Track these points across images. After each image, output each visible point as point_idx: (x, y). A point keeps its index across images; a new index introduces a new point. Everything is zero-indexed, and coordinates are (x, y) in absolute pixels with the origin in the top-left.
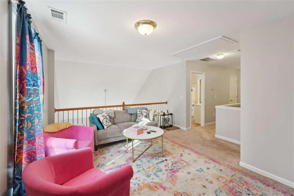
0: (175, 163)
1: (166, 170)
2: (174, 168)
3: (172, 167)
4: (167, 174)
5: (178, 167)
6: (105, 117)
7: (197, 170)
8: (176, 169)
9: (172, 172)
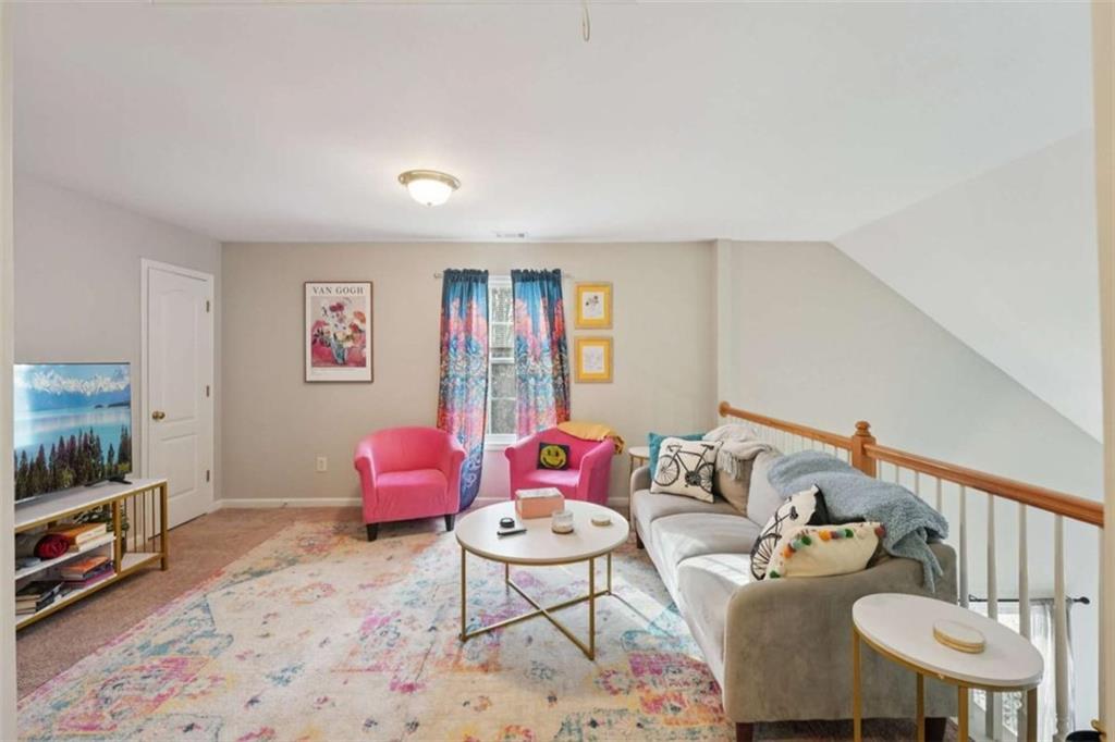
0: (391, 642)
1: (398, 613)
2: (383, 629)
3: (393, 629)
5: (371, 638)
7: (300, 667)
8: (374, 632)
9: (376, 618)
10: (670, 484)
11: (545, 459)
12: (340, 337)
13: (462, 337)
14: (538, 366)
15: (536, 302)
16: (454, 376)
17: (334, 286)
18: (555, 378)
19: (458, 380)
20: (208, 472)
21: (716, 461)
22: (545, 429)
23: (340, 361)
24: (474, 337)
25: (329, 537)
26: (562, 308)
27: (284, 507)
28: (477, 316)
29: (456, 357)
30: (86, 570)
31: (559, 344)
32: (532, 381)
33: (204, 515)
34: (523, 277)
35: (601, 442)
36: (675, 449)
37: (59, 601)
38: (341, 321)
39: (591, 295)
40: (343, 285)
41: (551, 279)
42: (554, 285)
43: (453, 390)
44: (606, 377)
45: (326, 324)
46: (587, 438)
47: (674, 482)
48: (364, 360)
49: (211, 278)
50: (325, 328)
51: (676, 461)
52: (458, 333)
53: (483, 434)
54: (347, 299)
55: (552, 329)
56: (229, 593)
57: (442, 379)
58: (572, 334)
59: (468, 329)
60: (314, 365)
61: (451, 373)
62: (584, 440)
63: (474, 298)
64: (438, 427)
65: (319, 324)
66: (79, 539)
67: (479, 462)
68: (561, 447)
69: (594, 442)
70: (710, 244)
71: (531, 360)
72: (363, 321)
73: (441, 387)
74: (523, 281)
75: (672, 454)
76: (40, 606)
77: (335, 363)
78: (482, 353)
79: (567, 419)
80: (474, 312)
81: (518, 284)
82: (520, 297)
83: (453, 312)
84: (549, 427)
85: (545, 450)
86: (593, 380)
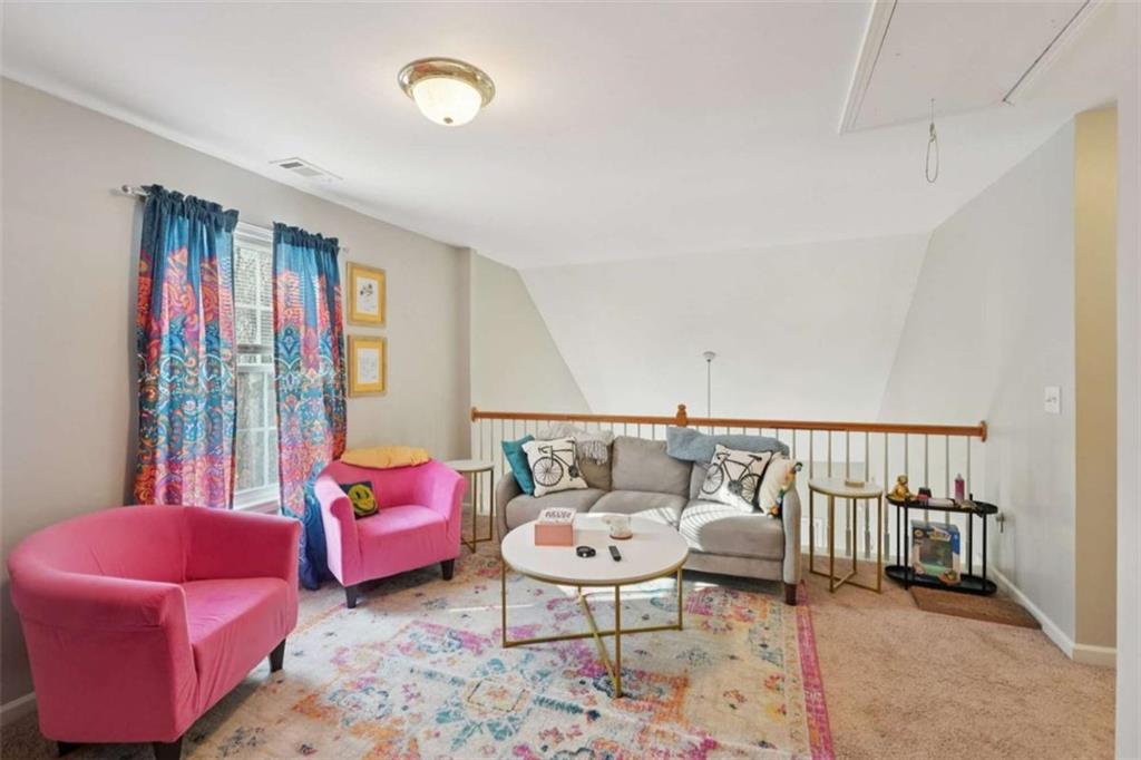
6: (549, 455)
11: (356, 504)
26: (340, 295)
31: (339, 344)
34: (289, 236)
39: (365, 281)
41: (327, 249)
42: (331, 260)
44: (380, 387)
47: (560, 480)
51: (556, 460)
58: (346, 331)
74: (293, 244)
79: (345, 448)
81: (283, 246)
86: (367, 392)
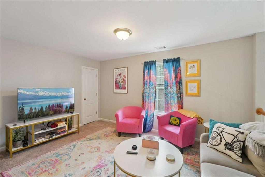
1: (106, 165)
2: (99, 170)
3: (101, 171)
4: (105, 162)
5: (94, 172)
8: (96, 170)
9: (101, 165)
10: (216, 146)
11: (171, 121)
12: (120, 82)
13: (148, 81)
14: (171, 90)
15: (171, 69)
16: (146, 93)
17: (119, 69)
18: (177, 94)
19: (147, 93)
20: (97, 112)
21: (245, 140)
22: (174, 111)
23: (120, 88)
24: (152, 81)
25: (111, 133)
26: (180, 70)
27: (110, 122)
28: (153, 74)
29: (147, 87)
30: (60, 131)
31: (179, 83)
32: (170, 95)
33: (96, 121)
34: (167, 61)
35: (192, 118)
36: (220, 129)
37: (54, 137)
38: (121, 78)
39: (192, 65)
40: (121, 69)
41: (177, 61)
42: (177, 63)
43: (146, 96)
44: (198, 94)
45: (118, 79)
46: (187, 116)
47: (218, 145)
48: (125, 87)
49: (97, 70)
50: (118, 80)
51: (220, 135)
52: (147, 80)
53: (154, 110)
54: (122, 72)
55: (176, 77)
56: (82, 143)
57: (143, 93)
58: (184, 79)
59: (150, 79)
60: (116, 89)
61: (145, 92)
62: (186, 117)
63: (152, 69)
64: (142, 107)
65: (116, 79)
66: (59, 125)
67: (153, 118)
68: (178, 118)
69: (190, 118)
70: (252, 37)
71: (169, 88)
72: (125, 78)
73: (143, 95)
74: (167, 62)
75: (219, 132)
76: (50, 137)
77: (119, 88)
78: (154, 86)
79: (182, 108)
80: (152, 74)
81: (165, 64)
82: (166, 68)
83: (146, 74)
84: (175, 111)
85: (172, 118)
86: (192, 95)
